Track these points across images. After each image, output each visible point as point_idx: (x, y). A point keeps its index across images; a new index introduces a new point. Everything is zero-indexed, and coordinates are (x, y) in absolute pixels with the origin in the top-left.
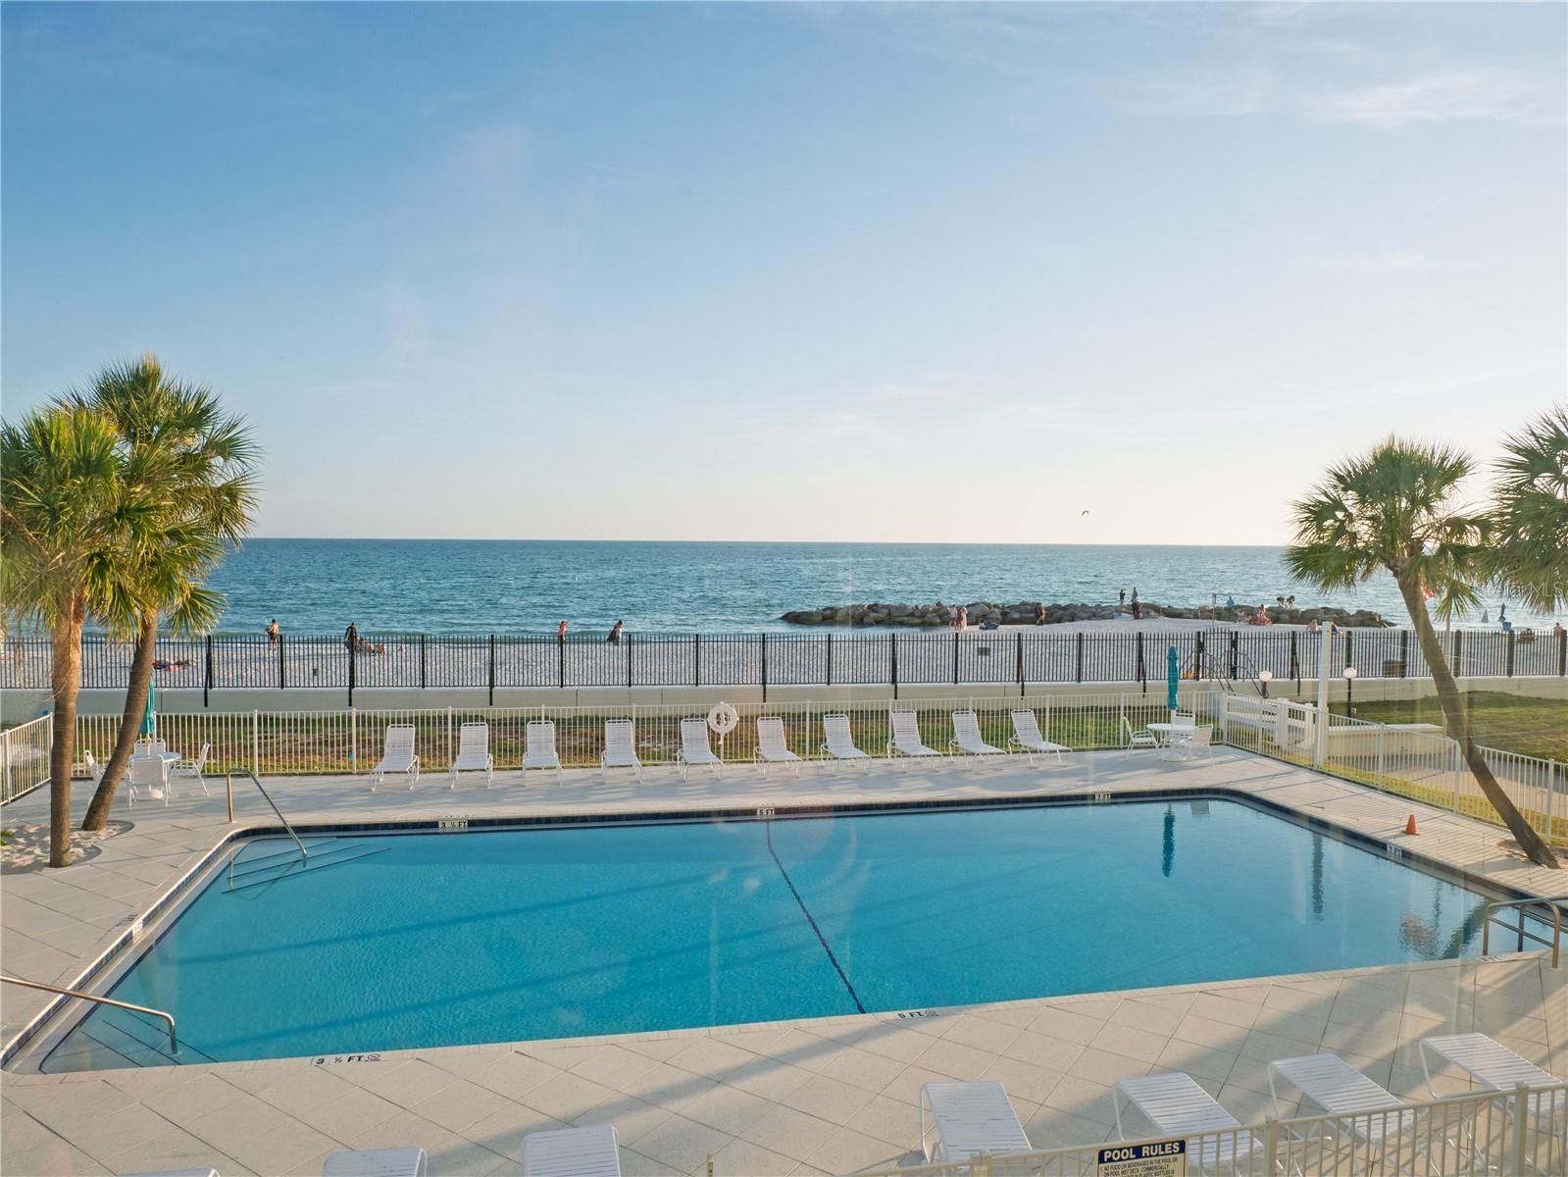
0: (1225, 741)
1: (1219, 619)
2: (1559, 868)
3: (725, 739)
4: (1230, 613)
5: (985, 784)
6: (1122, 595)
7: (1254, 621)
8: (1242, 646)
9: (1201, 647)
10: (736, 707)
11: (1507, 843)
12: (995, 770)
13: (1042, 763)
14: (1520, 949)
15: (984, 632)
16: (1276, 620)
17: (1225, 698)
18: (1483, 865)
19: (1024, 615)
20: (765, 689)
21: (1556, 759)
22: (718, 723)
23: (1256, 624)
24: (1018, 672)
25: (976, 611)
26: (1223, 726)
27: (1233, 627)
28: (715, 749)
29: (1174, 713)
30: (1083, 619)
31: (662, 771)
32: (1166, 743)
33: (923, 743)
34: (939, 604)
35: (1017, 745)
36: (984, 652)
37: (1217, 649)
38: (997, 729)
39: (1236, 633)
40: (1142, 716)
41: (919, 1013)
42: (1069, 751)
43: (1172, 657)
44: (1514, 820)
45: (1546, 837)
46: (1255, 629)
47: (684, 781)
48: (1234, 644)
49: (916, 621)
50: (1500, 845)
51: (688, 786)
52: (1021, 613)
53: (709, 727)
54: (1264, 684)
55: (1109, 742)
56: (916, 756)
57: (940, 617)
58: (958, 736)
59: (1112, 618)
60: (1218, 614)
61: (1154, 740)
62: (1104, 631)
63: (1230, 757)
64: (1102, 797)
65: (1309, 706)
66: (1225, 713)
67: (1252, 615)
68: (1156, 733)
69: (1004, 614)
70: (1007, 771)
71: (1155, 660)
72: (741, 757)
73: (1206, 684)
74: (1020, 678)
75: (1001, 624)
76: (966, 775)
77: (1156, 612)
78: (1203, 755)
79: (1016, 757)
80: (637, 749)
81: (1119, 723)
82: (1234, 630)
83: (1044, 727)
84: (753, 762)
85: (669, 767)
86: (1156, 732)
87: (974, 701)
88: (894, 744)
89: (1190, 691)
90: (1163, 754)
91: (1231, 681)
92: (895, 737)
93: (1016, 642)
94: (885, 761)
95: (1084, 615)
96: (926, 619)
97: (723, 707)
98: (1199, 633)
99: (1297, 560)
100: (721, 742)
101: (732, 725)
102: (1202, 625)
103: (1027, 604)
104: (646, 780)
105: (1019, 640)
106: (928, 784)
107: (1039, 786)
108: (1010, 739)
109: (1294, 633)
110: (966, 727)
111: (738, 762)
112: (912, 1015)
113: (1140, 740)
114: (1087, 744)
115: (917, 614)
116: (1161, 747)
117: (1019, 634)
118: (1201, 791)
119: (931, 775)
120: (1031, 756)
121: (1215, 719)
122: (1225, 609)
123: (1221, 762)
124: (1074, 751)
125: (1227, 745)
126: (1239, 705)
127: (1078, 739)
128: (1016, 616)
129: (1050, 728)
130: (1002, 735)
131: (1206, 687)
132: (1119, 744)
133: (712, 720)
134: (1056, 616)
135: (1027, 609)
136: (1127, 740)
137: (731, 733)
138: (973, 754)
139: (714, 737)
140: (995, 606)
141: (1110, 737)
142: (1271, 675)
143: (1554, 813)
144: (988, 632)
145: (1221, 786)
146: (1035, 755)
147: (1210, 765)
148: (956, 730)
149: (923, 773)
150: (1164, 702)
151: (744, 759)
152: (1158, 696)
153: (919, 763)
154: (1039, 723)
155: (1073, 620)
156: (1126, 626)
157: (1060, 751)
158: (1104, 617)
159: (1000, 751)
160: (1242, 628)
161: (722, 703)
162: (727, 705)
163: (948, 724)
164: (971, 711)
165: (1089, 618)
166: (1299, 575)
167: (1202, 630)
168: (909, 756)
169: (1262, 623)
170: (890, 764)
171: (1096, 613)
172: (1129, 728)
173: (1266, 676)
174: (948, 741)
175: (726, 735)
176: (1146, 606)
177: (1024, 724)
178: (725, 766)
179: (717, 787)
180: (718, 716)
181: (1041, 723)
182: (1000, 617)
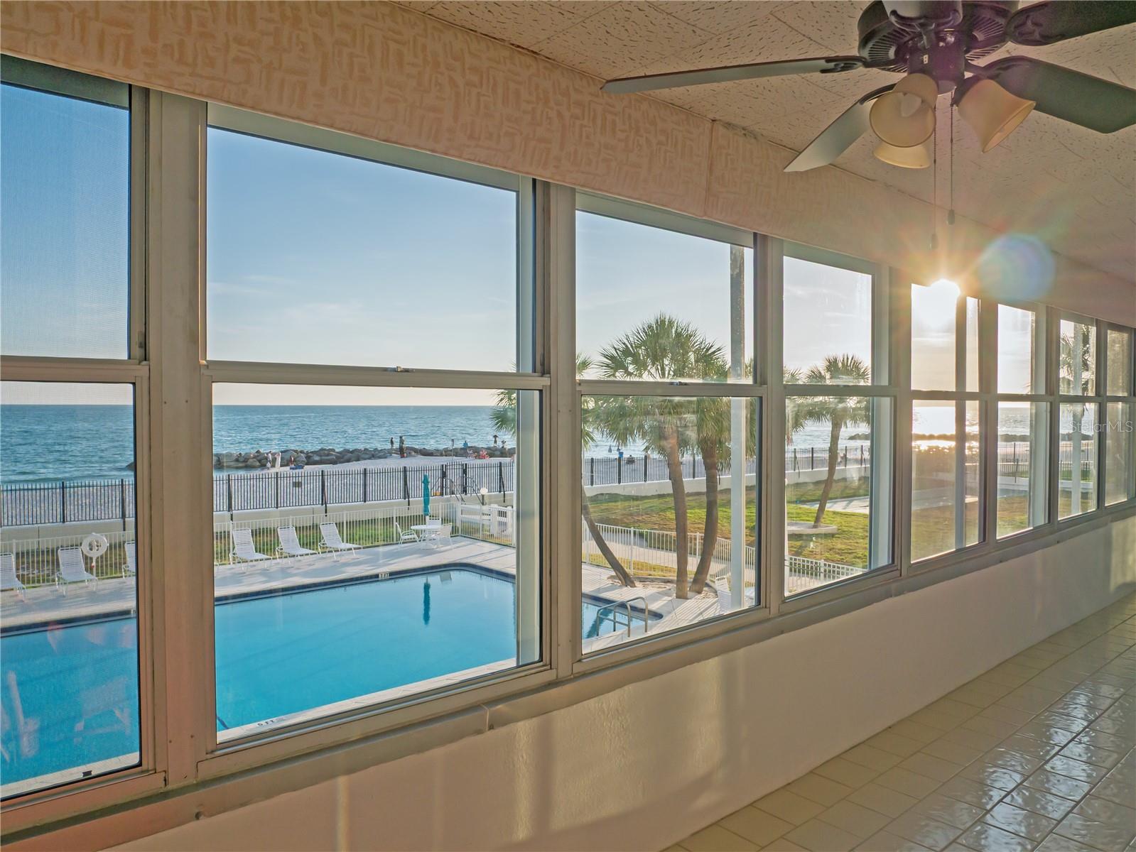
0: (460, 533)
1: (456, 456)
2: (635, 587)
3: (97, 562)
4: (464, 452)
5: (306, 574)
6: (392, 443)
7: (479, 457)
8: (470, 472)
9: (444, 475)
10: (106, 536)
11: (612, 577)
12: (310, 565)
13: (343, 558)
14: (614, 631)
15: (294, 471)
16: (491, 455)
17: (459, 506)
18: (599, 590)
19: (323, 458)
20: (124, 522)
21: (634, 528)
22: (91, 549)
23: (480, 458)
24: (322, 496)
25: (287, 456)
26: (458, 524)
27: (463, 460)
28: (89, 569)
29: (427, 518)
30: (365, 459)
31: (43, 591)
32: (423, 538)
33: (256, 552)
34: (258, 452)
35: (324, 547)
36: (297, 485)
37: (454, 476)
38: (310, 537)
39: (466, 464)
40: (406, 522)
41: (272, 721)
42: (360, 548)
43: (426, 482)
44: (615, 565)
45: (631, 571)
46: (479, 462)
47: (64, 596)
48: (465, 472)
49: (240, 465)
50: (608, 578)
51: (67, 599)
52: (321, 456)
53: (83, 553)
54: (483, 496)
55: (387, 540)
56: (252, 561)
57: (260, 461)
58: (282, 544)
59: (386, 458)
60: (456, 453)
61: (415, 536)
62: (380, 467)
63: (463, 543)
64: (383, 576)
65: (510, 508)
66: (459, 517)
67: (477, 452)
68: (417, 532)
69: (308, 457)
70: (318, 565)
71: (415, 485)
72: (111, 574)
73: (448, 498)
74: (324, 502)
75: (307, 464)
76: (289, 571)
77: (415, 452)
78: (445, 543)
79: (324, 555)
80: (18, 576)
81: (393, 527)
82: (464, 463)
83: (343, 533)
84: (122, 577)
85: (49, 588)
86: (417, 530)
87: (293, 519)
88: (234, 554)
89: (437, 504)
90: (422, 545)
91: (463, 495)
92: (236, 549)
93: (321, 477)
94: (228, 566)
95: (367, 456)
96: (248, 463)
97: (94, 537)
98: (443, 465)
99: (498, 418)
100: (94, 564)
101: (103, 551)
102: (444, 460)
103: (325, 450)
104: (29, 599)
105: (322, 475)
106: (264, 579)
107: (344, 572)
108: (319, 544)
109: (500, 463)
110: (288, 538)
111: (108, 578)
112: (266, 722)
113: (407, 537)
114: (372, 543)
115: (241, 459)
116: (420, 541)
117: (322, 471)
118: (445, 566)
119: (265, 572)
120: (334, 554)
121: (454, 521)
122: (461, 449)
123: (458, 547)
124: (364, 548)
125: (461, 536)
126: (468, 510)
127: (366, 540)
128: (317, 458)
129: (347, 535)
130: (313, 542)
131: (448, 500)
132: (393, 541)
133: (85, 548)
134: (346, 457)
135: (325, 454)
136: (399, 538)
137: (102, 557)
138: (294, 556)
139: (87, 559)
140: (302, 452)
141: (387, 537)
142: (487, 490)
143: (634, 559)
144: (297, 471)
145: (458, 561)
146: (338, 553)
147: (451, 549)
148: (280, 539)
149: (259, 572)
150: (422, 513)
151: (114, 575)
152: (417, 509)
153: (254, 566)
154: (339, 532)
155: (358, 460)
156: (395, 463)
157: (355, 549)
158: (380, 457)
159: (312, 552)
160: (470, 461)
161: (94, 534)
162: (98, 535)
163: (274, 537)
164: (291, 526)
165: (370, 459)
166: (498, 427)
167: (445, 464)
168: (247, 562)
169: (484, 457)
170: (233, 568)
171: (374, 455)
172: (400, 530)
173: (484, 491)
174: (275, 549)
175: (98, 558)
176: (407, 448)
177: (330, 534)
178: (100, 582)
179: (94, 597)
180: (90, 545)
181: (341, 532)
182: (305, 459)
